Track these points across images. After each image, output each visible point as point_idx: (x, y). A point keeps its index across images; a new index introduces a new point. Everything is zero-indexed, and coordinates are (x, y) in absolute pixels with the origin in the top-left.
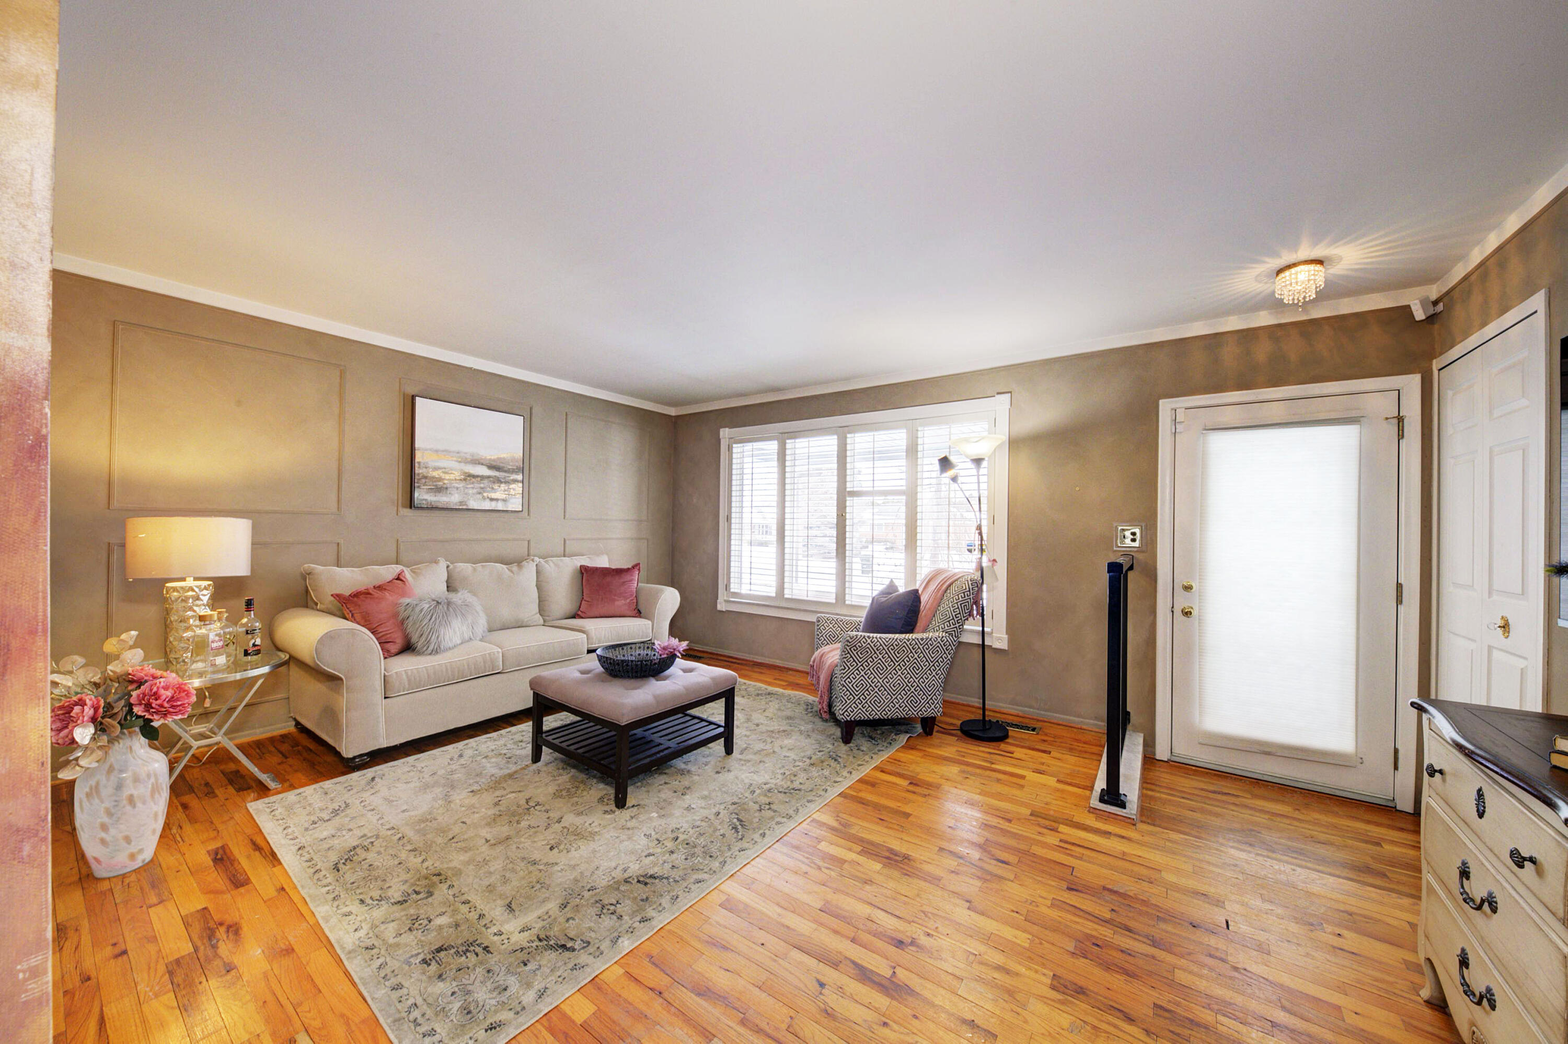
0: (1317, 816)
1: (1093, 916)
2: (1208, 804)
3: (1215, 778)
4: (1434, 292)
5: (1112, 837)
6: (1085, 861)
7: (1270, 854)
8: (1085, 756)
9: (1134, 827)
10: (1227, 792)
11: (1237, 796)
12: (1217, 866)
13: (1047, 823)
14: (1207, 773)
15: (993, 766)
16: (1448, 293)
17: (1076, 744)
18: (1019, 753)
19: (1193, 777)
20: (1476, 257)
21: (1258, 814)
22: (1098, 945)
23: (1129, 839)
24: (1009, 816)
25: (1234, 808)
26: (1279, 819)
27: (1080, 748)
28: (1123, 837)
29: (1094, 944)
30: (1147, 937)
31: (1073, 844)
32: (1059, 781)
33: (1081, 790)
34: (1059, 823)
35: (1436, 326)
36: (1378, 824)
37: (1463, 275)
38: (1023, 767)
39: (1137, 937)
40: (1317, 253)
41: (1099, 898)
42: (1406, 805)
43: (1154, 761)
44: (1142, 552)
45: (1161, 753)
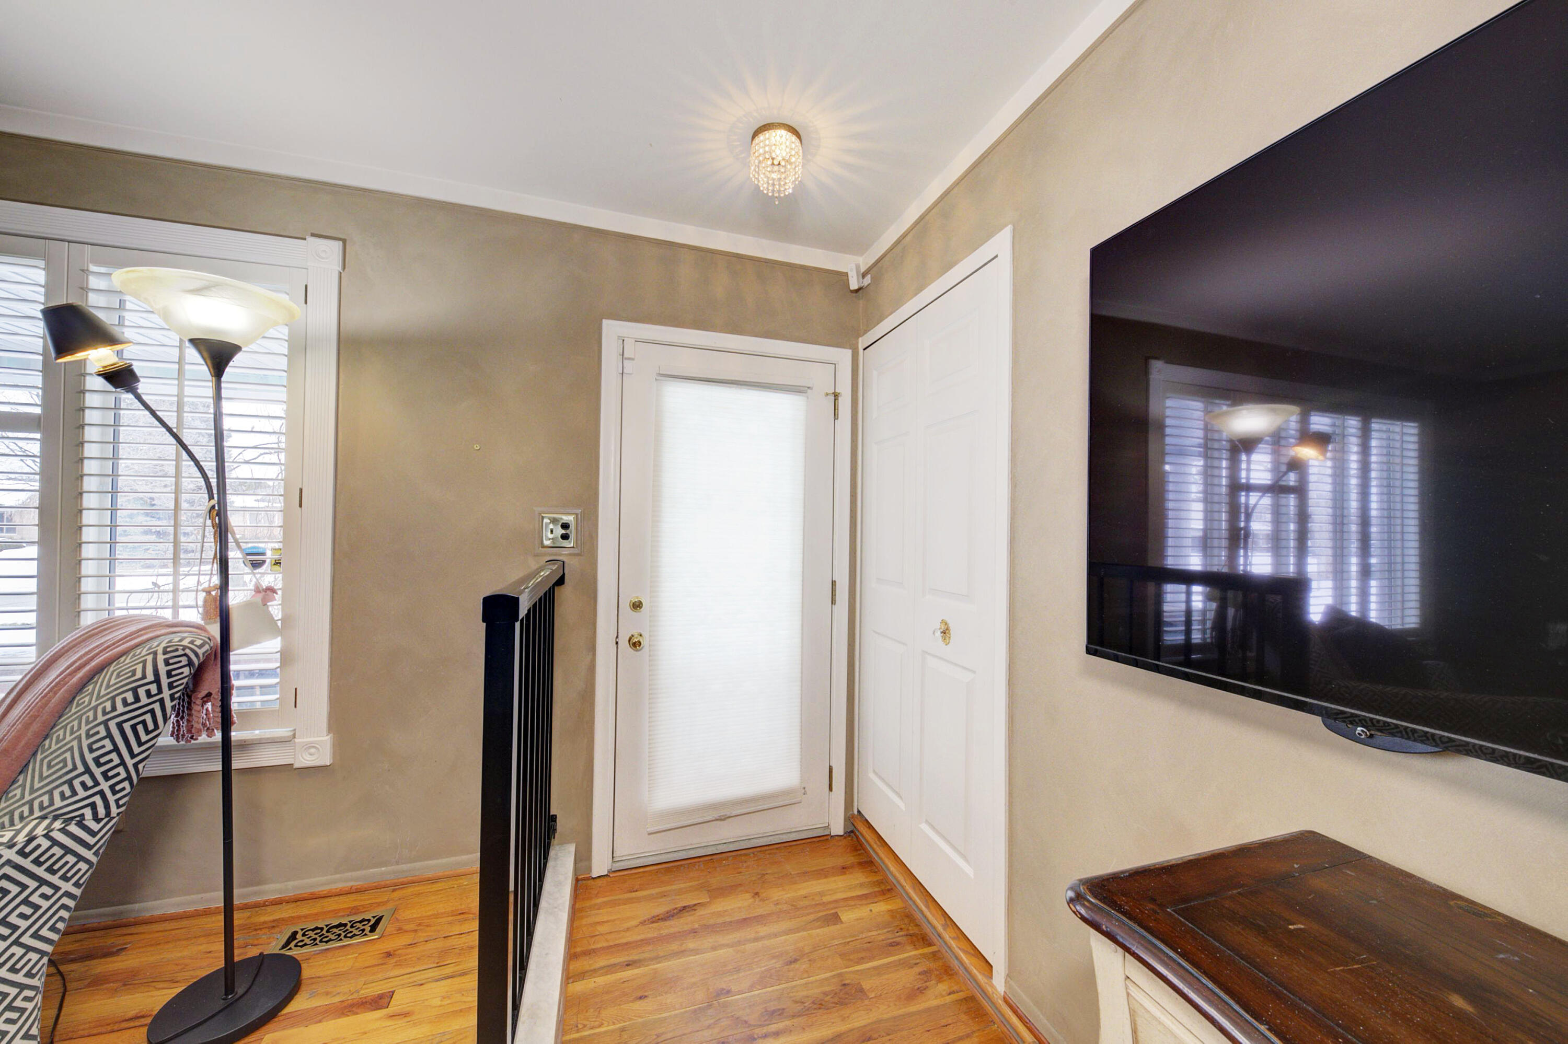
3: (665, 878)
4: (865, 261)
10: (681, 904)
11: (693, 907)
14: (657, 873)
16: (876, 263)
19: (640, 893)
35: (862, 302)
42: (838, 828)
43: (591, 882)
44: (578, 555)
45: (600, 866)
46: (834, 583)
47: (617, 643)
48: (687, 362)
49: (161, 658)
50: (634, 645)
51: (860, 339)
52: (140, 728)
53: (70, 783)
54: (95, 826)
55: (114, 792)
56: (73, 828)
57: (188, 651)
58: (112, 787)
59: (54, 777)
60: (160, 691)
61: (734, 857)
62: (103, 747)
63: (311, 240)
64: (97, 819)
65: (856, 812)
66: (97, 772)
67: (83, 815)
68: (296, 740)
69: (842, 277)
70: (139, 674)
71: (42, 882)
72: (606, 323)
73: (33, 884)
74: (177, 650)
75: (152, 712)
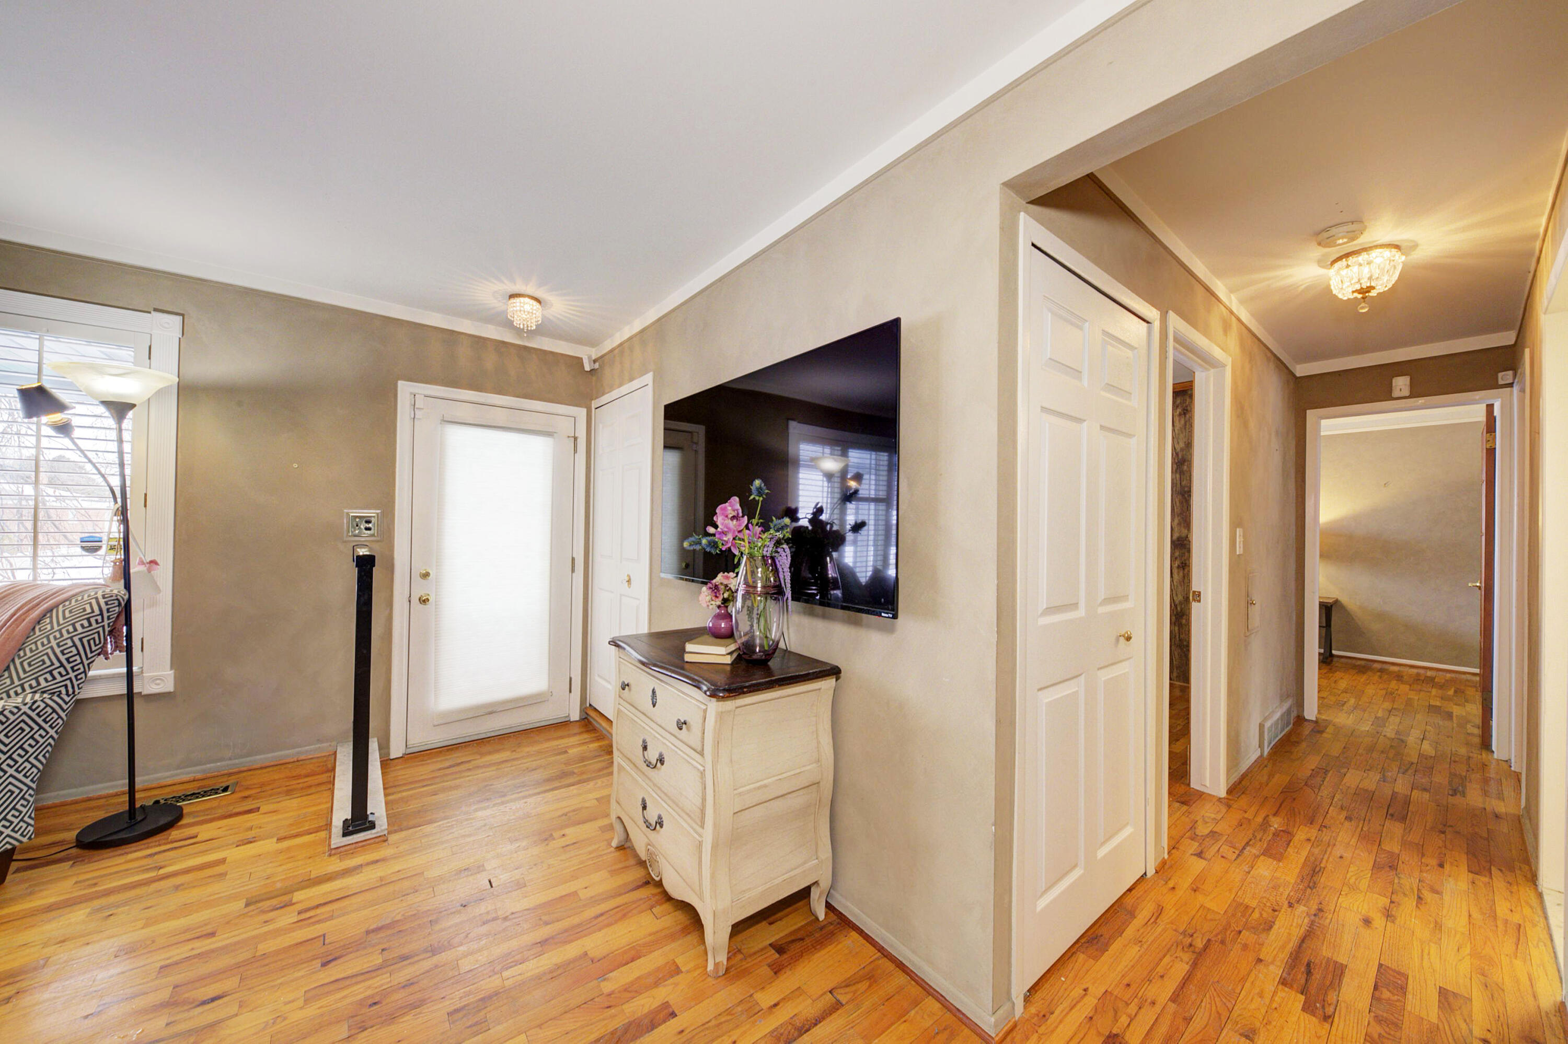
0: (527, 749)
1: (363, 974)
2: (447, 781)
3: (448, 753)
4: (595, 353)
5: (365, 870)
6: (339, 916)
7: (503, 799)
8: (310, 792)
9: (386, 844)
10: (460, 761)
11: (469, 761)
12: (470, 835)
13: (274, 902)
14: (441, 752)
15: (162, 872)
16: (602, 357)
17: (295, 782)
18: (205, 831)
19: (429, 761)
20: (617, 339)
21: (487, 769)
22: (375, 1004)
23: (383, 860)
24: (209, 929)
25: (469, 774)
26: (503, 766)
27: (301, 786)
28: (377, 861)
29: (370, 1006)
30: (426, 951)
31: (318, 906)
32: (280, 840)
33: (314, 835)
34: (292, 892)
35: (594, 378)
36: (562, 737)
37: (610, 348)
38: (219, 848)
39: (416, 958)
40: (539, 294)
41: (365, 948)
42: (575, 716)
43: (389, 762)
44: (378, 541)
45: (396, 750)
46: (573, 559)
47: (410, 601)
48: (464, 411)
49: (102, 602)
50: (424, 601)
51: (593, 402)
52: (92, 642)
53: (51, 672)
54: (67, 699)
55: (77, 680)
56: (55, 698)
57: (119, 597)
58: (76, 676)
59: (36, 670)
60: (103, 621)
61: (499, 739)
62: (71, 652)
63: (154, 314)
64: (68, 695)
65: (588, 705)
66: (68, 666)
67: (60, 691)
68: (144, 675)
69: (579, 361)
70: (89, 610)
71: (41, 727)
72: (401, 383)
73: (36, 728)
74: (112, 596)
75: (98, 633)
